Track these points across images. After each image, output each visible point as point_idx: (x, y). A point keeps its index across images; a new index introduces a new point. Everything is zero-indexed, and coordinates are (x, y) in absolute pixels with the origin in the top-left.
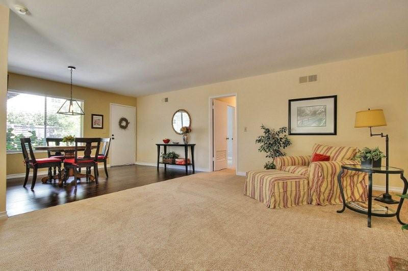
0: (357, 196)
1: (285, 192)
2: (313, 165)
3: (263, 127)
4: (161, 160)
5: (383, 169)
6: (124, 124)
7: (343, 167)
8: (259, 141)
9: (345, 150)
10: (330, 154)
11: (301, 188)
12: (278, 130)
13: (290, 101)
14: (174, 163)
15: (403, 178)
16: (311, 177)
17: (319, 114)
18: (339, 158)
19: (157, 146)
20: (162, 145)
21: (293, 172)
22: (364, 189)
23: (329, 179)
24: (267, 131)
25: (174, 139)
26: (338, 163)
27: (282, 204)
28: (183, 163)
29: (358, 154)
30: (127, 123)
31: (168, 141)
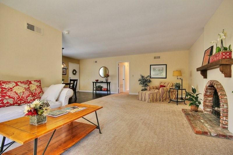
0: (173, 98)
1: (153, 97)
2: (161, 89)
3: (141, 75)
4: (95, 89)
5: (181, 89)
6: (74, 72)
7: (170, 89)
8: (140, 80)
9: (170, 84)
10: (165, 85)
11: (158, 96)
12: (147, 76)
13: (151, 65)
14: (101, 90)
15: (186, 91)
16: (160, 92)
17: (161, 71)
18: (168, 86)
19: (93, 83)
20: (95, 82)
21: (154, 91)
22: (175, 96)
23: (166, 93)
24: (143, 77)
25: (100, 80)
26: (168, 88)
27: (152, 101)
28: (106, 90)
29: (174, 85)
30: (76, 72)
31: (98, 80)
